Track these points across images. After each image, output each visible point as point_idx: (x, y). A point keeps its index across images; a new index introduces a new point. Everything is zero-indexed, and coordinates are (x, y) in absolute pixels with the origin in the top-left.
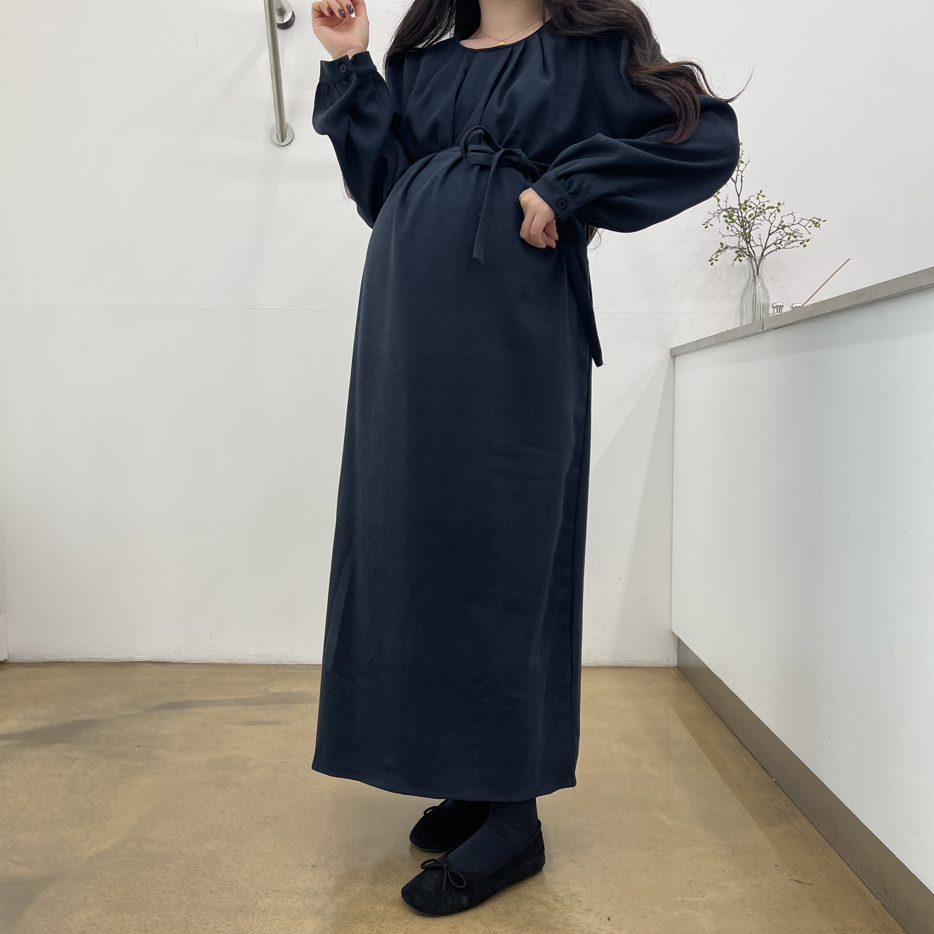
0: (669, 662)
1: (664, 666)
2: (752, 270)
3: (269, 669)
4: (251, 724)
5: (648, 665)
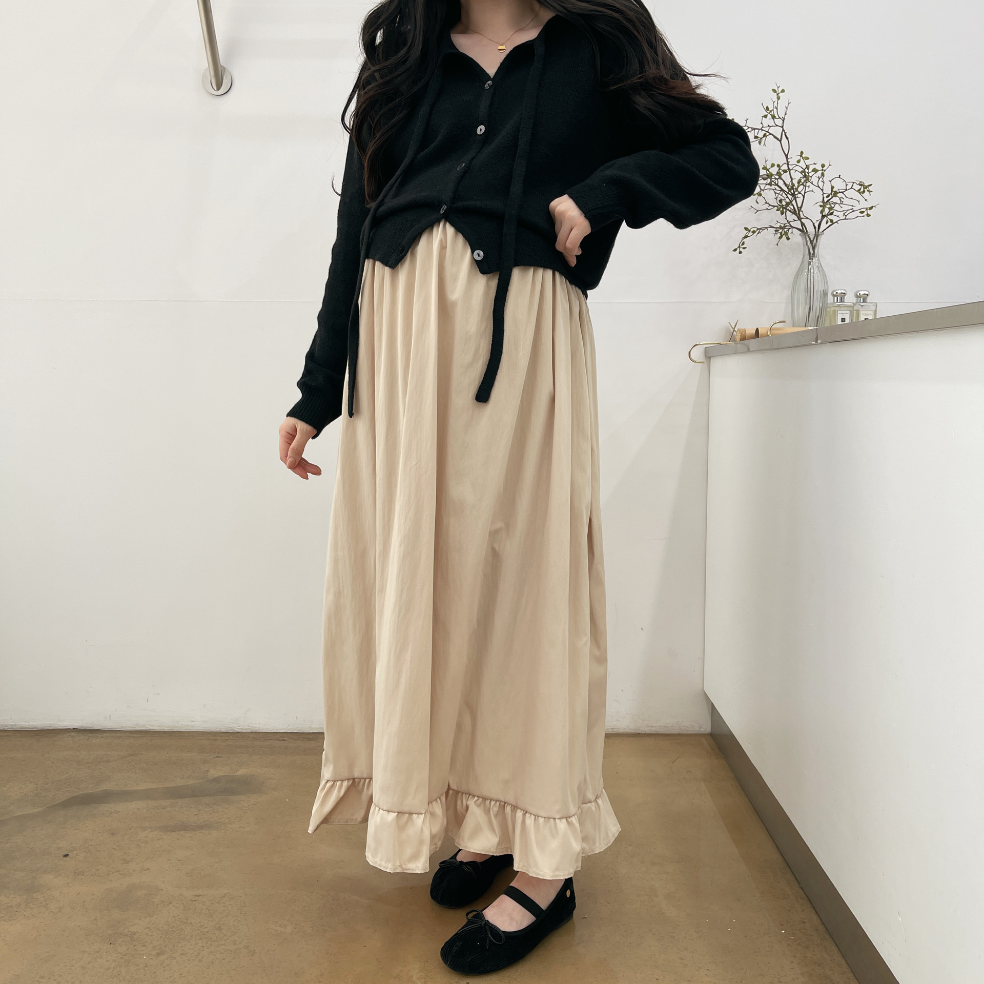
0: (700, 728)
1: (694, 732)
2: (807, 250)
3: (217, 739)
4: (173, 829)
5: (676, 732)
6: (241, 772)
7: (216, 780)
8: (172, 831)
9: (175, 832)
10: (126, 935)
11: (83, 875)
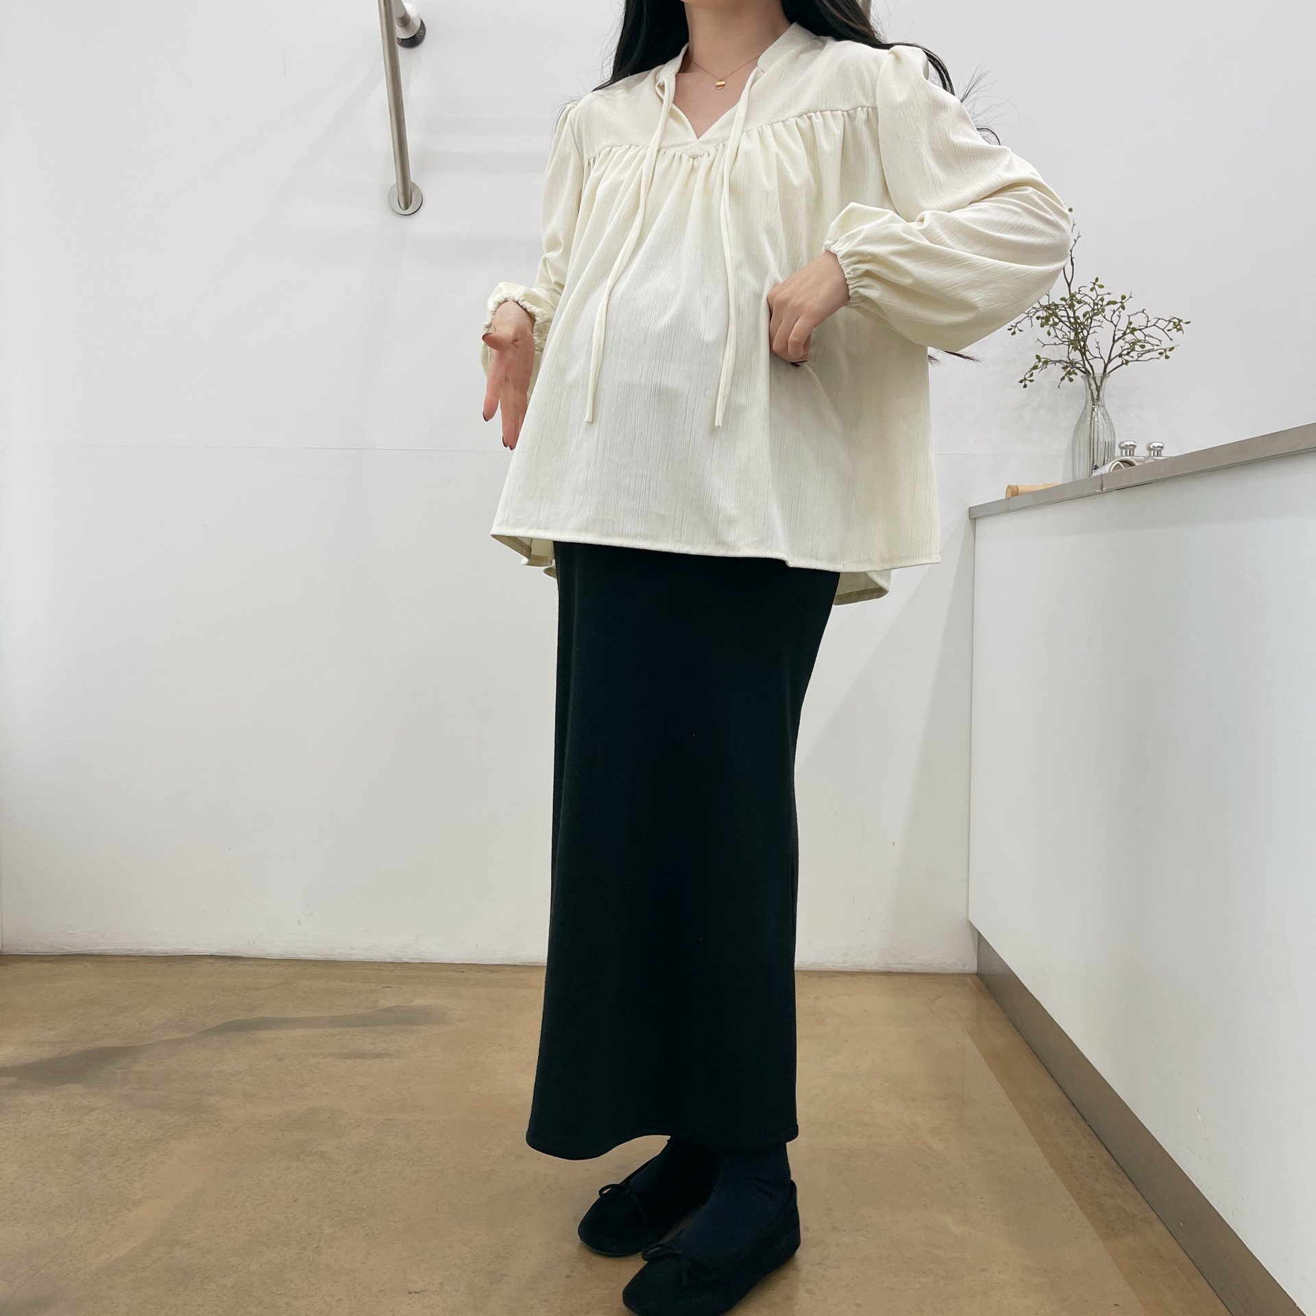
0: (965, 966)
1: (957, 972)
2: (1090, 394)
3: (382, 970)
4: (349, 1056)
5: (934, 971)
6: (417, 1002)
7: (389, 1009)
8: (348, 1058)
9: (351, 1059)
10: (317, 1154)
11: (254, 1098)
